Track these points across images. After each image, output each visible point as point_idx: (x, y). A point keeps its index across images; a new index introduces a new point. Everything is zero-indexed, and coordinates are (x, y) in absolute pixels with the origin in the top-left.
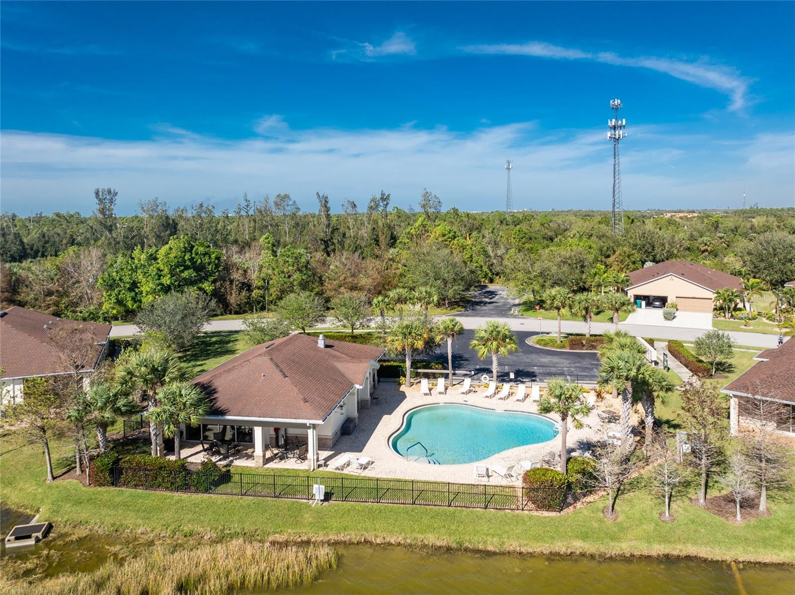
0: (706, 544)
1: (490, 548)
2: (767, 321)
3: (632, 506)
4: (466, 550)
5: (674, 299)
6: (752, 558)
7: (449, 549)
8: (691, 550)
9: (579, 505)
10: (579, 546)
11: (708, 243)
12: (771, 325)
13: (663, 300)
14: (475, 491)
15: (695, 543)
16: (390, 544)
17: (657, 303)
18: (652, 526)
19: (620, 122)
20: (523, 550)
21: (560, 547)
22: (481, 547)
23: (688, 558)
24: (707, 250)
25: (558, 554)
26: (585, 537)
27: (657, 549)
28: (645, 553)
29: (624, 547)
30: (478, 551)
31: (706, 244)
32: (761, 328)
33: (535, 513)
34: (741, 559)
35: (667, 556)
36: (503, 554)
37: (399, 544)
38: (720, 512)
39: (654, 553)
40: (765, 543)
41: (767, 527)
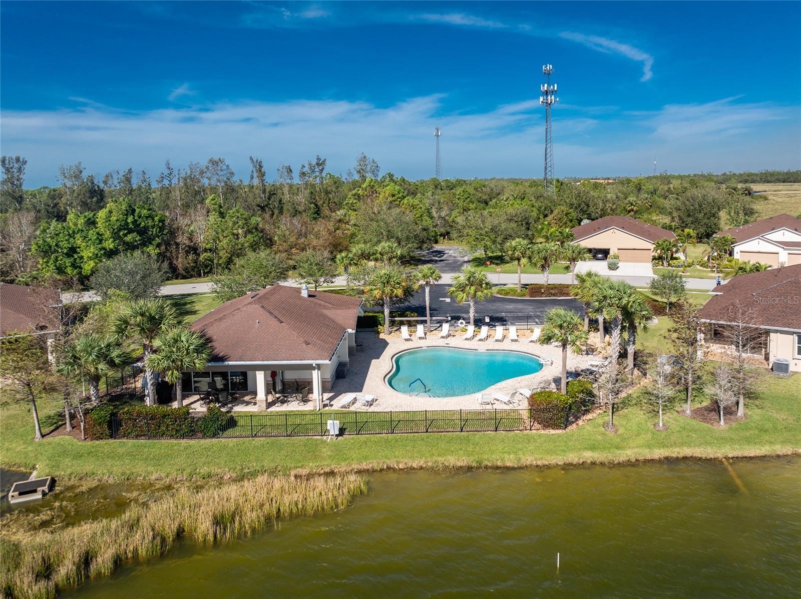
0: (700, 445)
1: (509, 464)
2: (701, 268)
3: (629, 420)
4: (486, 467)
5: (616, 251)
6: (739, 453)
7: (470, 469)
8: (687, 451)
9: (580, 422)
10: (589, 456)
11: (634, 204)
12: (706, 271)
13: (605, 253)
14: (482, 417)
15: (689, 446)
16: (412, 468)
17: (600, 256)
18: (649, 436)
19: (552, 87)
20: (539, 463)
21: (573, 457)
22: (499, 464)
23: (685, 458)
24: (632, 210)
25: (571, 464)
26: (593, 448)
27: (658, 453)
28: (649, 457)
29: (628, 454)
30: (498, 468)
31: (632, 204)
32: (697, 274)
33: (543, 432)
34: (730, 455)
35: (667, 458)
36: (520, 468)
37: (421, 468)
38: (705, 420)
39: (656, 457)
40: (749, 441)
41: (747, 429)
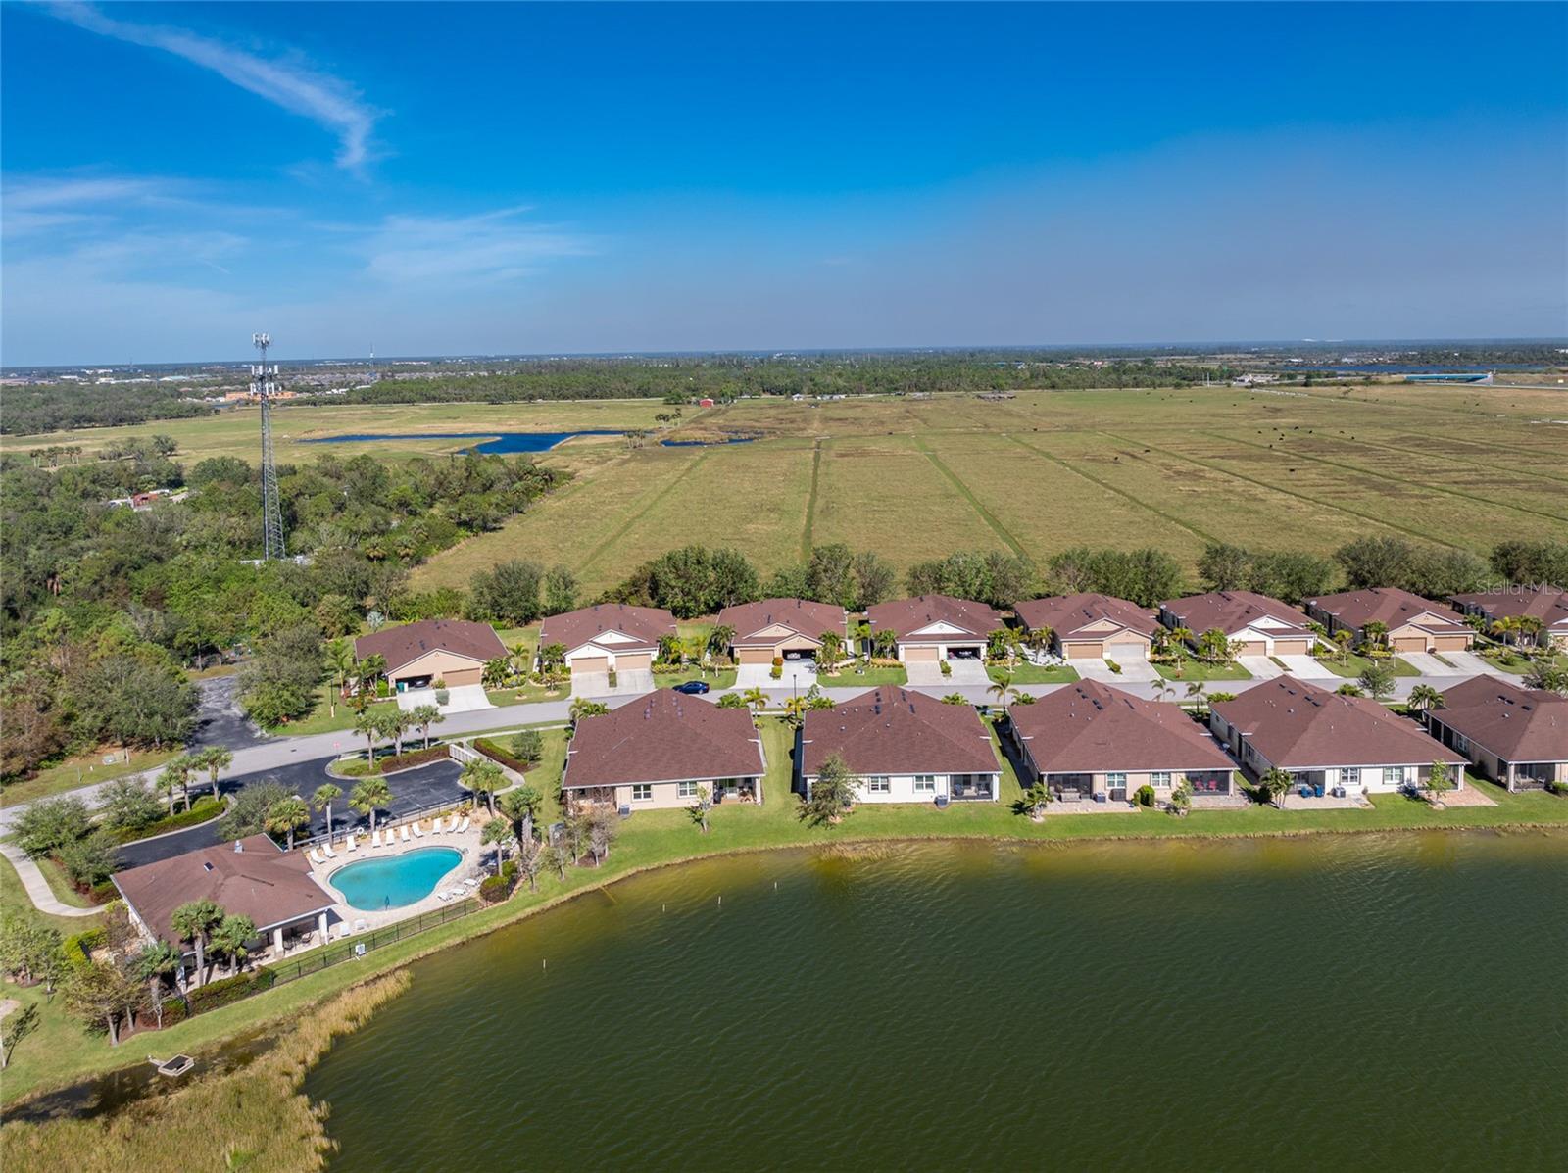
0: (588, 884)
1: (486, 932)
2: (535, 684)
3: (543, 881)
4: (473, 938)
6: (609, 882)
7: (463, 943)
8: (582, 890)
9: (515, 891)
10: (529, 911)
14: (451, 909)
15: (582, 885)
16: (428, 956)
17: (420, 682)
18: (559, 887)
19: (270, 370)
20: (503, 925)
21: (521, 915)
22: (479, 934)
23: (582, 894)
24: (407, 555)
25: (520, 920)
26: (529, 905)
27: (567, 896)
28: (562, 900)
29: (551, 902)
30: (480, 936)
31: (406, 547)
32: (533, 695)
33: (495, 906)
34: (606, 884)
35: (572, 897)
36: (493, 932)
37: (433, 953)
38: (587, 865)
39: (566, 899)
40: (614, 872)
41: (611, 864)
